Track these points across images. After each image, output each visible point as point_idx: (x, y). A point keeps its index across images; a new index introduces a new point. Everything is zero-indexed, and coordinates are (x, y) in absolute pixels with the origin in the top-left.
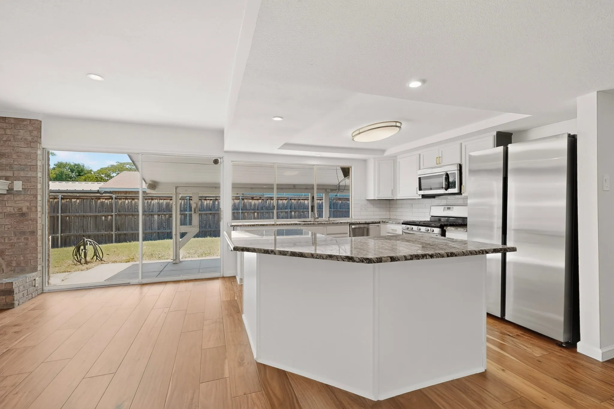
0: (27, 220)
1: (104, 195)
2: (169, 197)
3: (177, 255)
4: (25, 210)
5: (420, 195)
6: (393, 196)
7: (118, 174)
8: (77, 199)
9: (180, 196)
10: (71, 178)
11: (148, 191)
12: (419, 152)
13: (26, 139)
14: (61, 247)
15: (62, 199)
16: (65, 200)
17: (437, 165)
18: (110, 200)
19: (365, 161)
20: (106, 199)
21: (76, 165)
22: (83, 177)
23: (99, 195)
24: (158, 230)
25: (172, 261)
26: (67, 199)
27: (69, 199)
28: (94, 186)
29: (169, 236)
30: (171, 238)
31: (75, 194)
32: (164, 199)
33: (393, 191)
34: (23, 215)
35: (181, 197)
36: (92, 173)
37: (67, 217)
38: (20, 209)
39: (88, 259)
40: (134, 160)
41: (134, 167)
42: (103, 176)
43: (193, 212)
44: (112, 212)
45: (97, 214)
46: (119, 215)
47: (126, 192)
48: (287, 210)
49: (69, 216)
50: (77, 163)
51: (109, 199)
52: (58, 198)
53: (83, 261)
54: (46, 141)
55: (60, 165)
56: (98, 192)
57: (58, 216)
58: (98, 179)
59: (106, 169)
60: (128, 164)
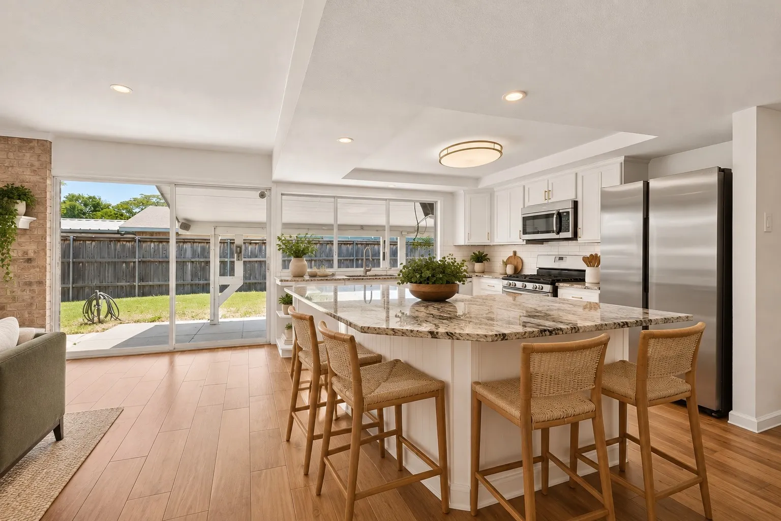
0: (34, 267)
1: (125, 236)
2: (206, 240)
3: (215, 315)
4: (31, 254)
5: (524, 240)
6: (489, 241)
7: (142, 209)
8: (93, 241)
9: (220, 238)
10: (84, 214)
11: (181, 232)
12: (523, 183)
13: (32, 165)
14: (73, 300)
15: (74, 240)
16: (79, 242)
17: (546, 201)
18: (133, 243)
19: (452, 194)
20: (127, 241)
21: (90, 198)
22: (99, 214)
23: (119, 236)
24: (192, 281)
25: (209, 321)
26: (80, 240)
27: (83, 241)
28: (114, 225)
29: (205, 289)
30: (208, 292)
31: (90, 235)
32: (199, 242)
33: (490, 235)
34: (29, 260)
35: (221, 240)
36: (111, 207)
37: (79, 263)
38: (26, 253)
39: (102, 317)
40: (164, 192)
41: (163, 201)
42: (124, 211)
43: (235, 259)
44: (135, 258)
45: (116, 260)
46: (144, 262)
47: (152, 233)
48: (352, 258)
49: (82, 262)
50: (92, 195)
51: (132, 241)
52: (70, 240)
53: (96, 319)
54: (57, 168)
55: (72, 198)
56: (118, 232)
57: (70, 262)
58: (118, 216)
59: (127, 203)
60: (154, 196)
